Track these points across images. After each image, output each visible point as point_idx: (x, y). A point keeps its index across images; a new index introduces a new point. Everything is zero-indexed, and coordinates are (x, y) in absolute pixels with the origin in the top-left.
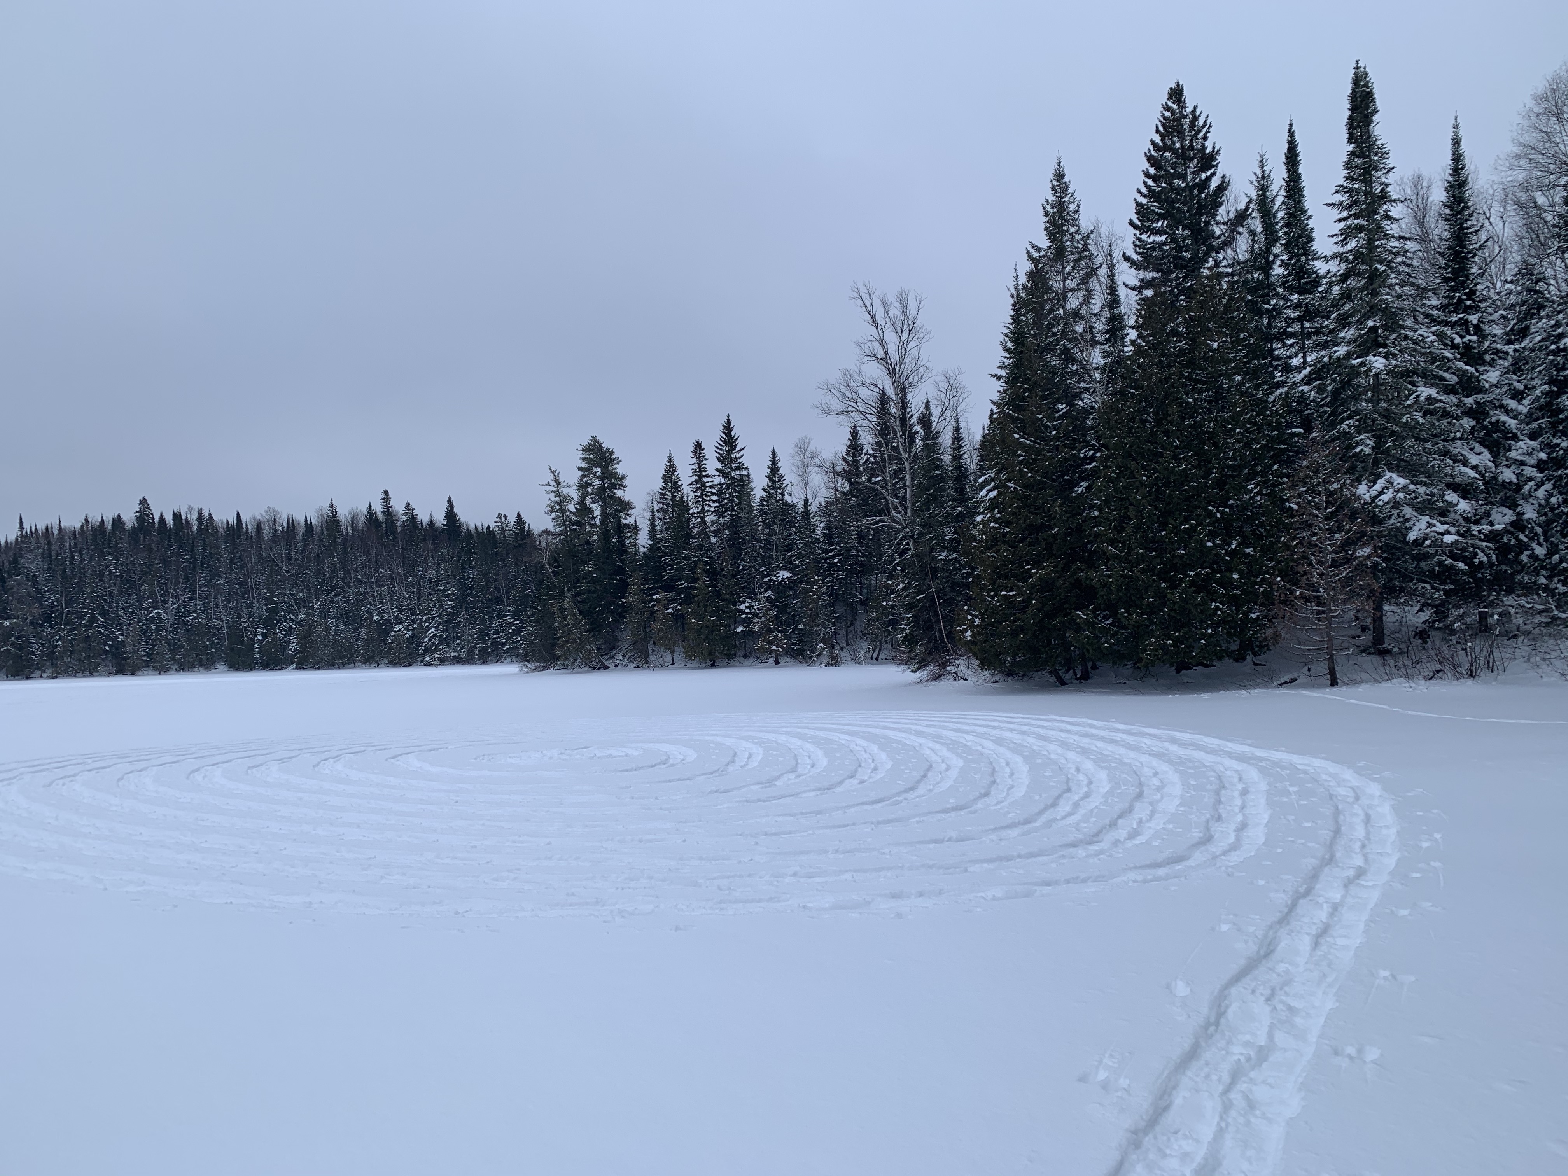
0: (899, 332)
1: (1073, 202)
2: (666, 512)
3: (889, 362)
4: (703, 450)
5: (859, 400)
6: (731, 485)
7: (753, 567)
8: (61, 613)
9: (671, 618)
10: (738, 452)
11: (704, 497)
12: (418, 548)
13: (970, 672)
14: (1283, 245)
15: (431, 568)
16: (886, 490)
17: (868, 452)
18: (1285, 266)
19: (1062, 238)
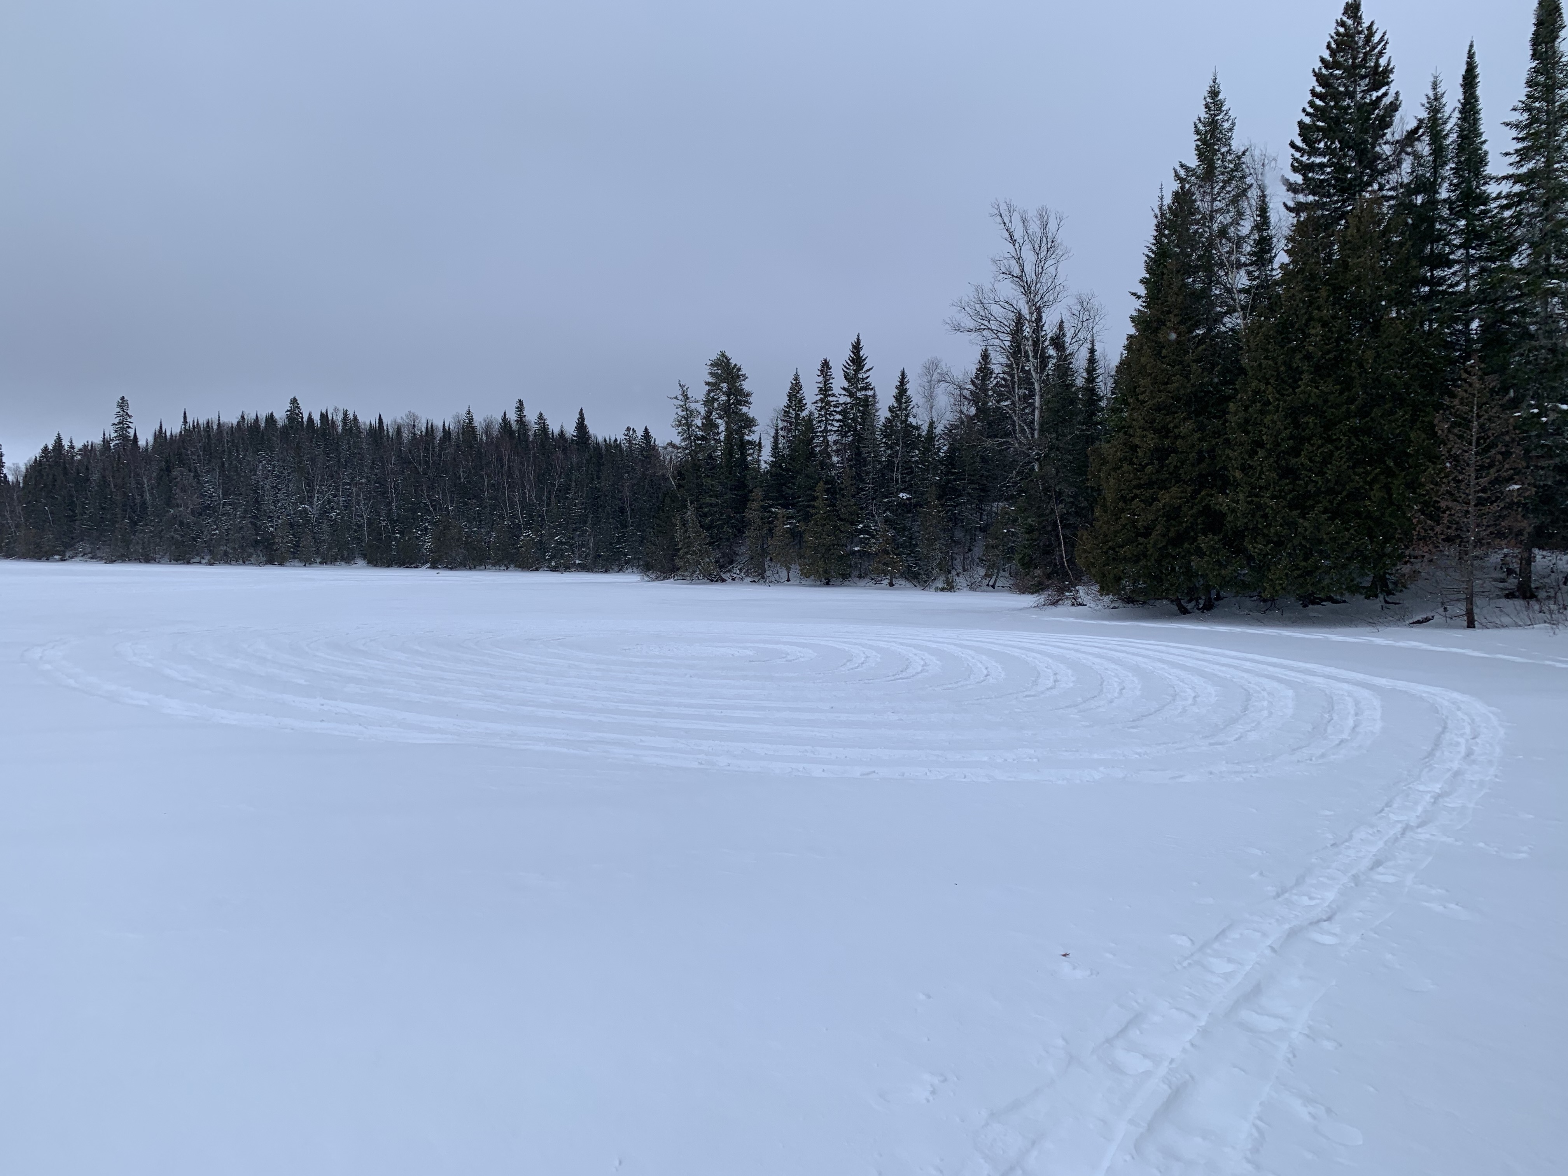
0: (1037, 247)
1: (1227, 120)
2: (789, 431)
3: (1025, 279)
4: (830, 369)
5: (992, 318)
6: (857, 404)
7: (873, 488)
8: (219, 504)
9: (789, 535)
10: (865, 372)
11: (828, 416)
12: (549, 457)
13: (1089, 598)
14: (1453, 168)
15: (560, 477)
16: (1014, 412)
17: (997, 376)
18: (1454, 191)
19: (1212, 158)
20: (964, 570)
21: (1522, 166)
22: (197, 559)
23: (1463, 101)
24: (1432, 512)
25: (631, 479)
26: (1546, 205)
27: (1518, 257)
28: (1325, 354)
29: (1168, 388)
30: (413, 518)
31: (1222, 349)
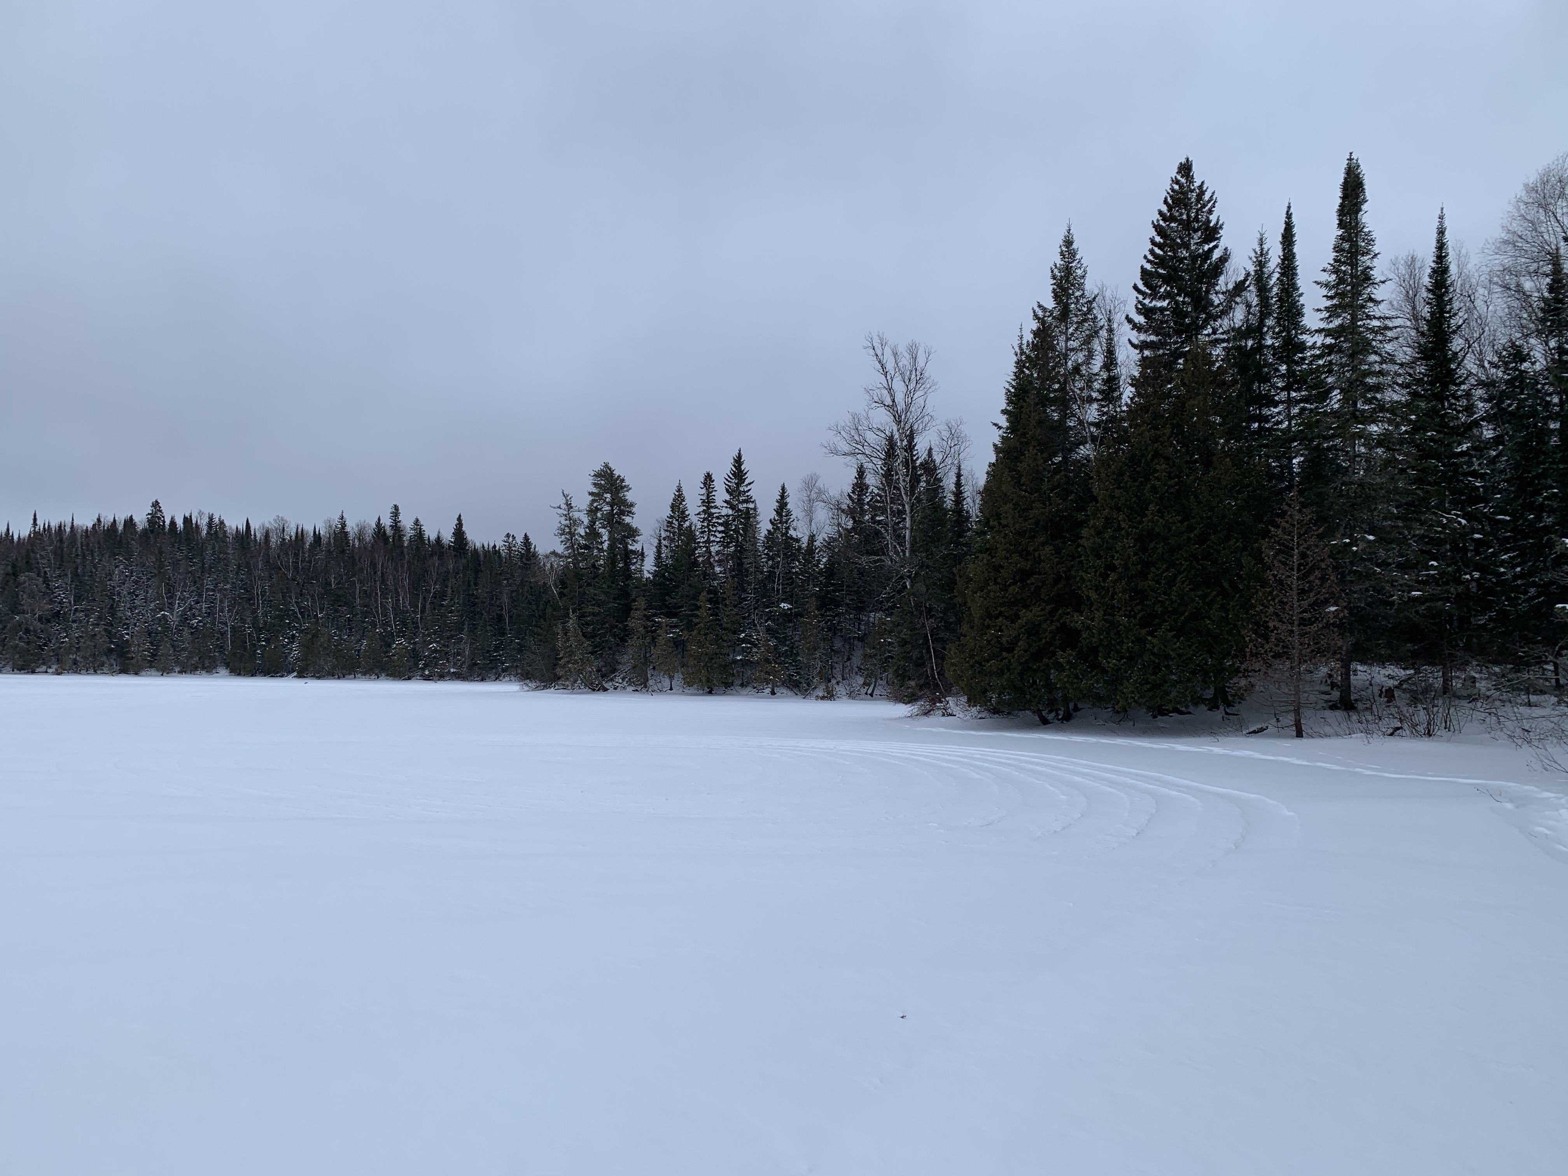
0: (907, 379)
1: (1080, 268)
2: (672, 540)
3: (896, 409)
4: (712, 482)
5: (866, 444)
6: (739, 516)
7: (754, 598)
8: (70, 610)
9: (672, 645)
10: (747, 485)
11: (710, 527)
12: (424, 563)
13: (958, 708)
14: (1275, 318)
15: (435, 583)
16: (887, 531)
17: (872, 492)
18: (1277, 338)
19: (1067, 300)
20: (843, 679)
21: (1331, 322)
22: (44, 668)
23: (1282, 257)
24: (1263, 631)
25: (510, 585)
26: (1352, 356)
27: (1330, 401)
28: (1169, 488)
29: (1028, 514)
30: (280, 626)
31: (1075, 478)
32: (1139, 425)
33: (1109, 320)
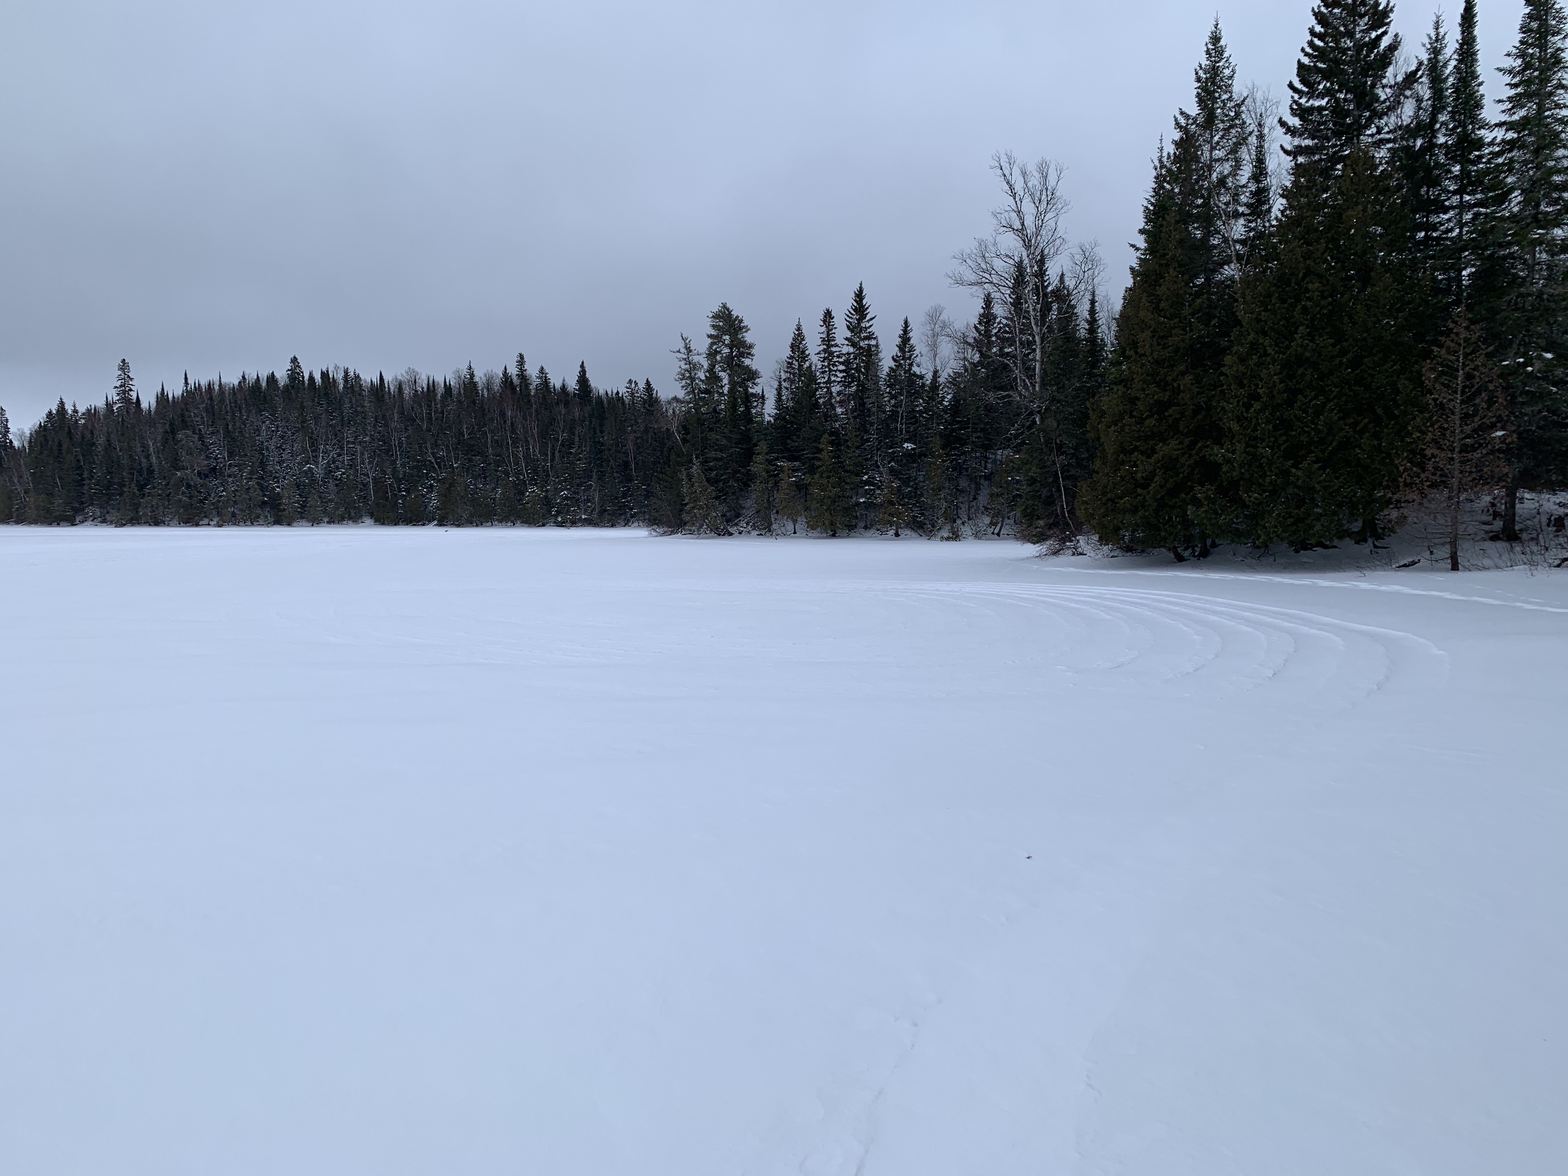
0: (1037, 202)
1: (1228, 67)
2: (792, 382)
3: (1025, 232)
4: (832, 319)
5: (993, 272)
6: (860, 354)
7: (877, 439)
8: (225, 466)
9: (795, 488)
10: (868, 321)
11: (831, 366)
12: (551, 412)
13: (1089, 547)
14: (1449, 112)
15: (563, 432)
16: (1016, 365)
17: (1000, 323)
18: (1450, 135)
19: (1213, 105)
20: (969, 519)
21: (1514, 113)
22: (206, 521)
23: (1460, 41)
24: (1419, 459)
25: (635, 432)
26: (1537, 152)
27: (1509, 204)
28: (1321, 309)
29: (1167, 341)
30: (418, 476)
31: (1218, 301)
32: (1290, 242)
33: (1260, 125)
